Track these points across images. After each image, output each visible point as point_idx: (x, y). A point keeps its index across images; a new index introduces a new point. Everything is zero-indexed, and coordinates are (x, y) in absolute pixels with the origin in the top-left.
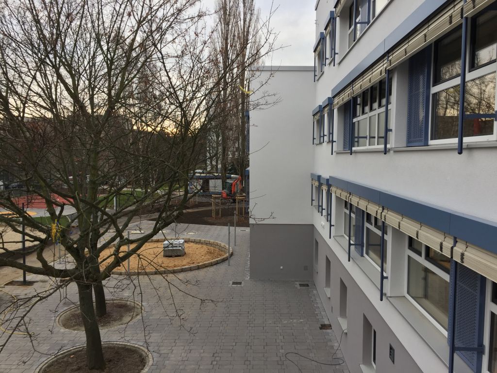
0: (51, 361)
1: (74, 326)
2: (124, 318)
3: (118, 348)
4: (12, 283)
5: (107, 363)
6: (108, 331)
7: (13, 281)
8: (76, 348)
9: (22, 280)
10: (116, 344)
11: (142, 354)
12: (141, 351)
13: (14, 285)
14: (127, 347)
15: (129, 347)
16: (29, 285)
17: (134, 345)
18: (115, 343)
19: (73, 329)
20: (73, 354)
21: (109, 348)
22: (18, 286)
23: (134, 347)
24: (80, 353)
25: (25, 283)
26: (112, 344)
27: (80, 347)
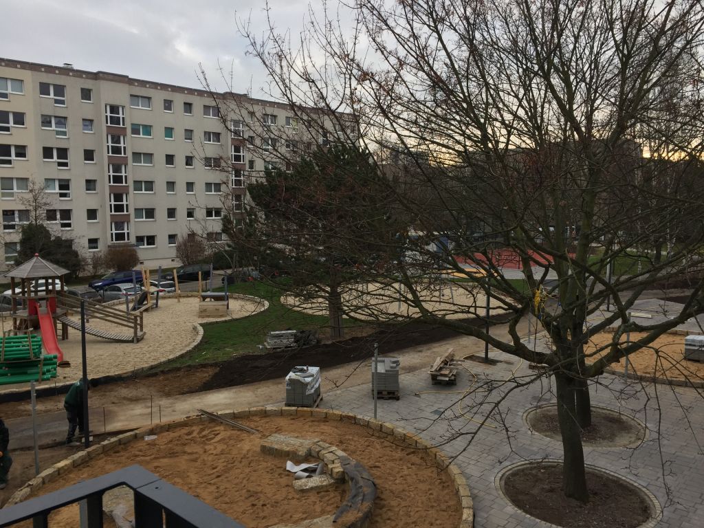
0: (516, 469)
1: (546, 431)
2: (617, 438)
3: (608, 479)
4: (471, 358)
5: (591, 496)
6: (594, 450)
7: (473, 355)
8: (549, 462)
9: (484, 356)
10: (605, 472)
11: (644, 499)
12: (643, 494)
13: (474, 360)
14: (621, 482)
15: (625, 483)
16: (491, 364)
17: (631, 482)
18: (604, 470)
19: (544, 434)
20: (544, 468)
21: (594, 475)
22: (478, 363)
23: (632, 485)
24: (553, 469)
25: (487, 361)
26: (598, 470)
27: (555, 462)
